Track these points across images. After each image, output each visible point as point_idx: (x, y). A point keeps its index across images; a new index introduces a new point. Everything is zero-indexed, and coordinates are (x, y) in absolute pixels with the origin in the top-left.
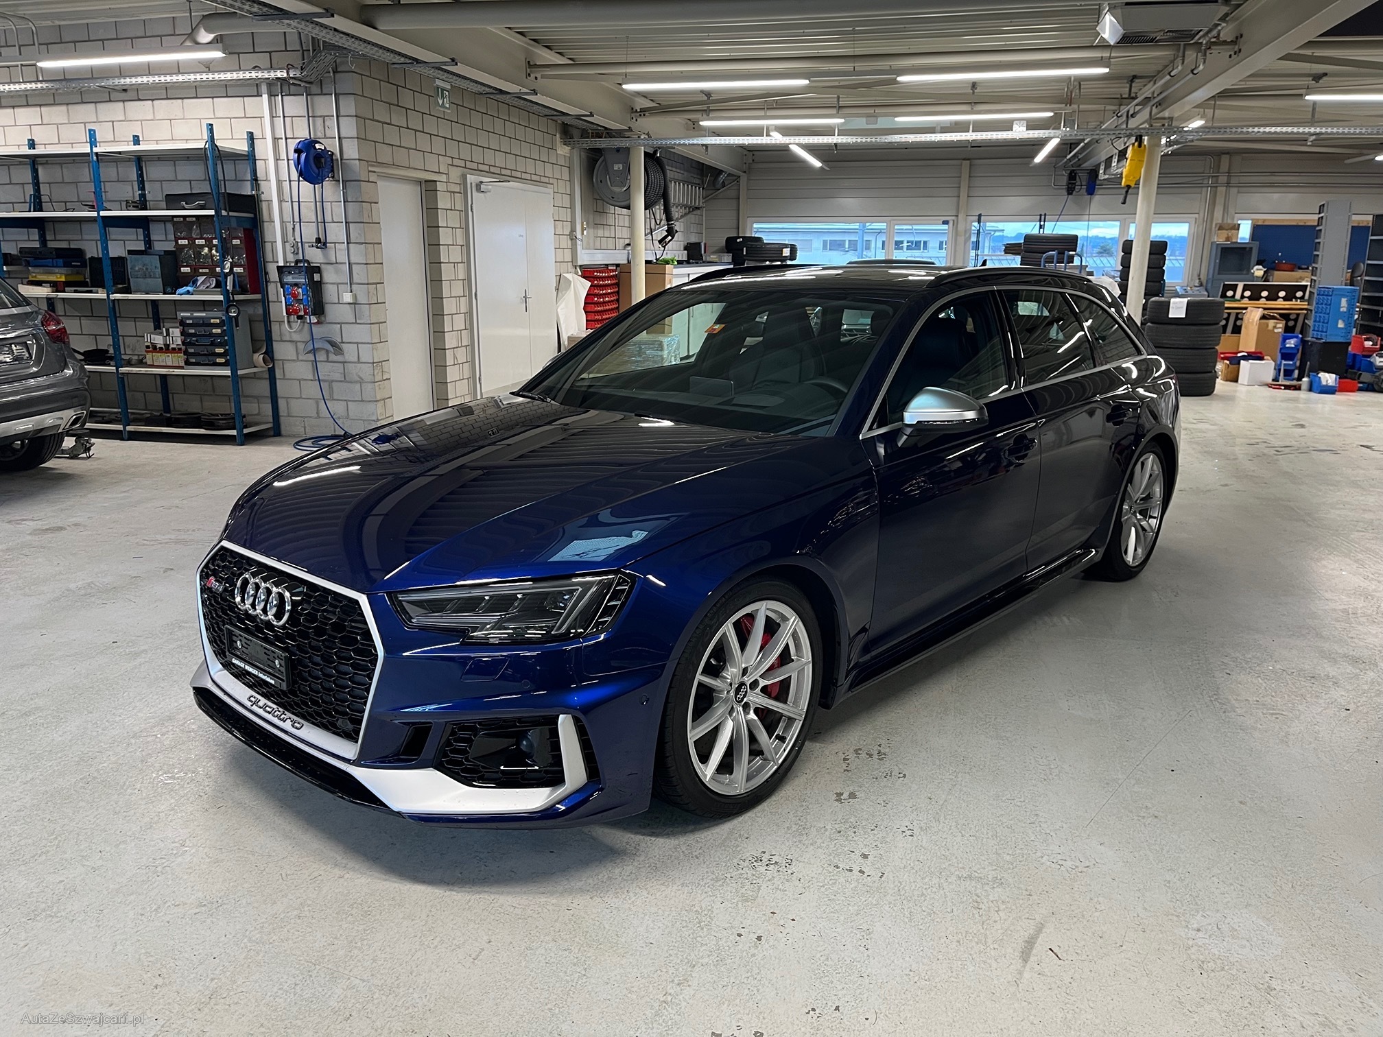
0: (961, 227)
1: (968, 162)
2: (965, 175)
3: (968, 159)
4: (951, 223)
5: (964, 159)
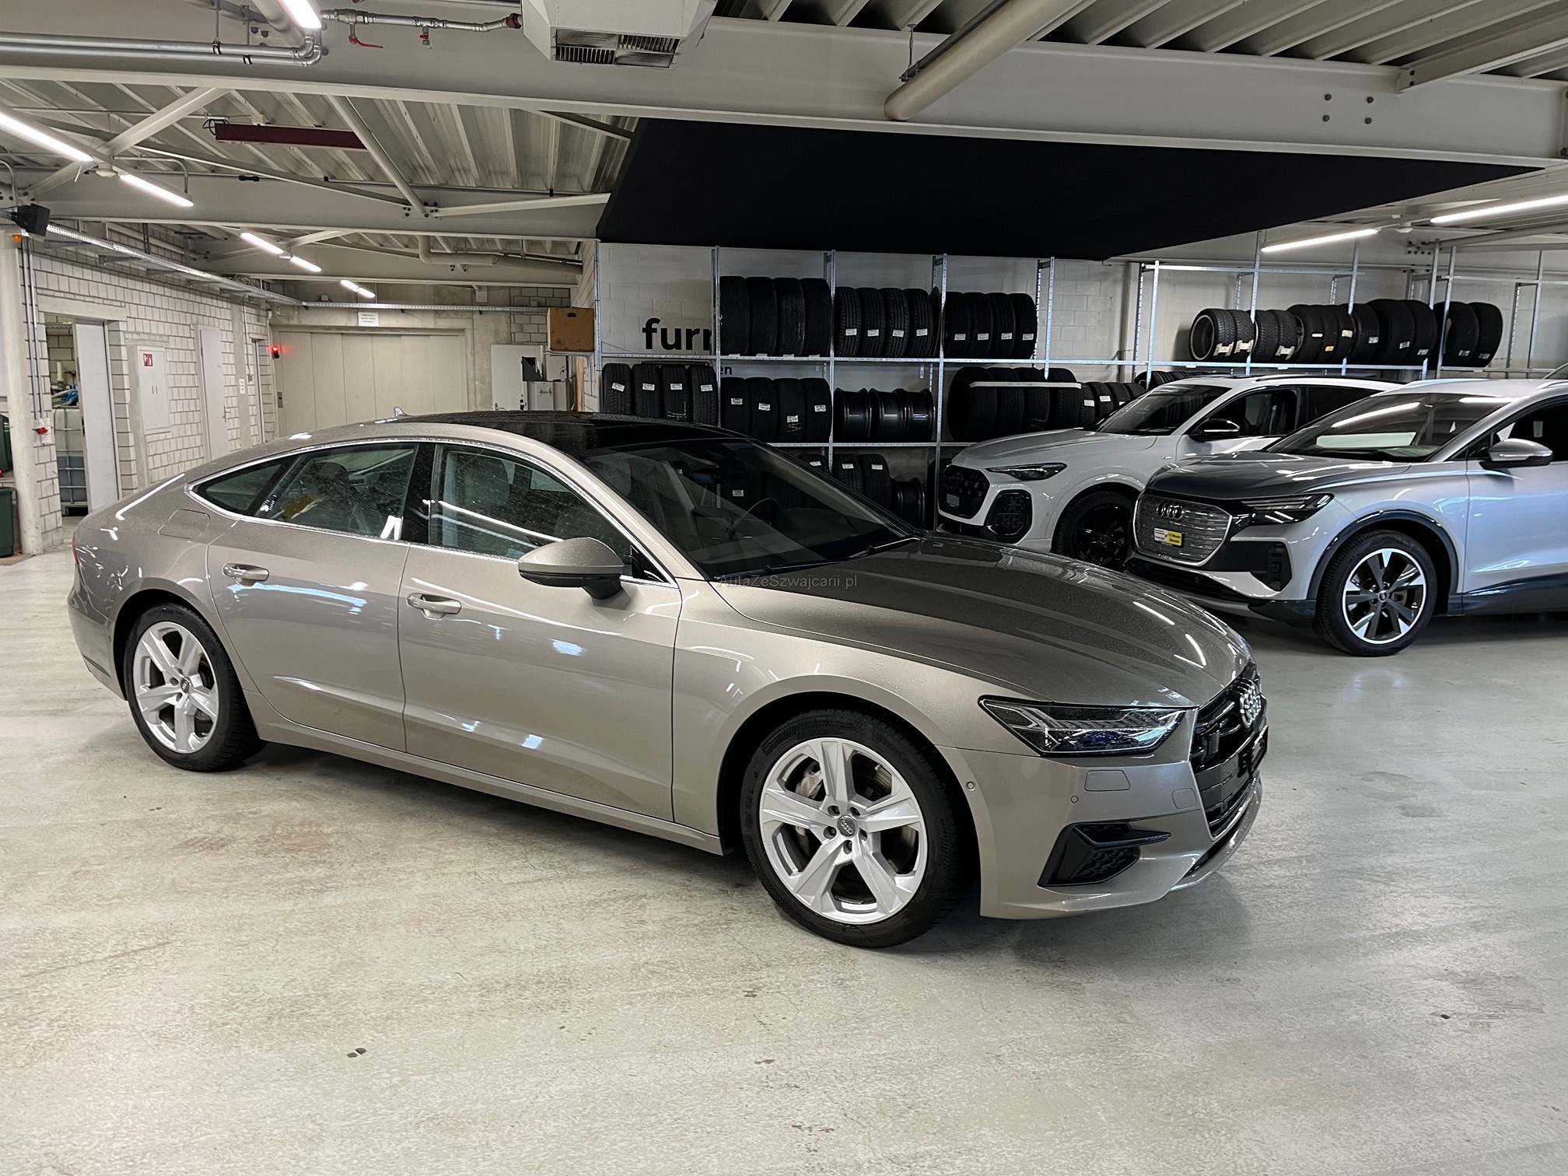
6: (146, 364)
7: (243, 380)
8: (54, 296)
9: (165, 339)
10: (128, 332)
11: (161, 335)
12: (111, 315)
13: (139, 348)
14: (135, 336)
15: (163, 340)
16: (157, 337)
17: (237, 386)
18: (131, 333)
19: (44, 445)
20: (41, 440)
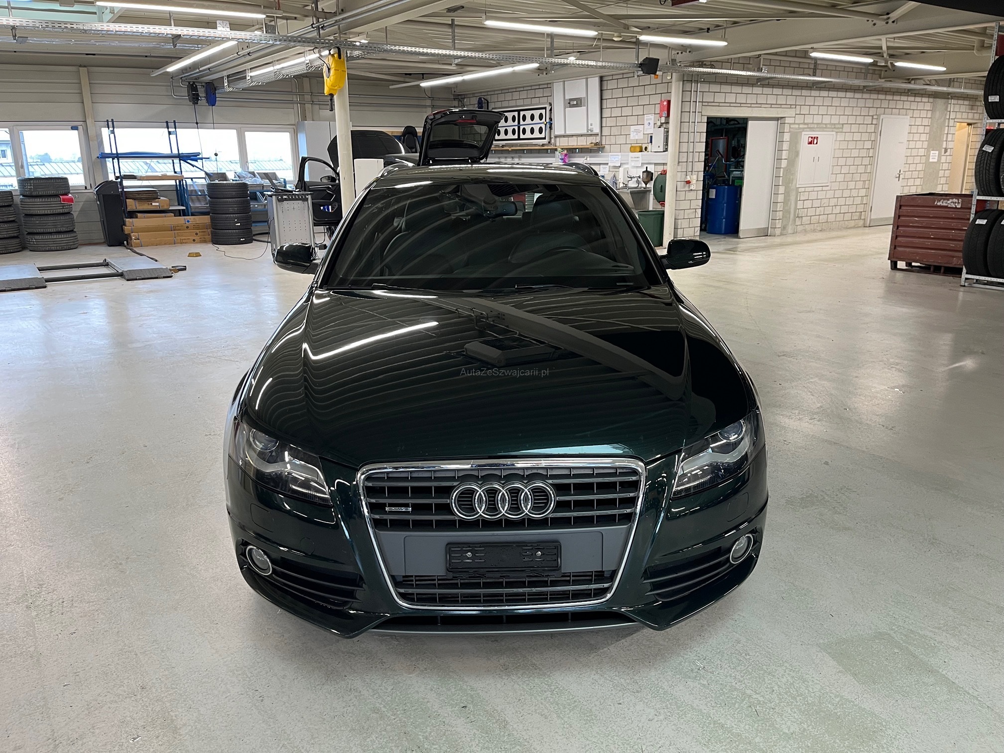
0: (91, 132)
1: (86, 69)
2: (85, 81)
3: (85, 66)
4: (81, 128)
5: (80, 66)
6: (810, 143)
7: (937, 152)
8: (719, 106)
9: (840, 126)
10: (794, 124)
11: (835, 124)
12: (778, 114)
13: (803, 133)
14: (801, 126)
15: (837, 128)
16: (828, 126)
17: (927, 156)
18: (799, 124)
19: (691, 190)
20: (689, 187)
